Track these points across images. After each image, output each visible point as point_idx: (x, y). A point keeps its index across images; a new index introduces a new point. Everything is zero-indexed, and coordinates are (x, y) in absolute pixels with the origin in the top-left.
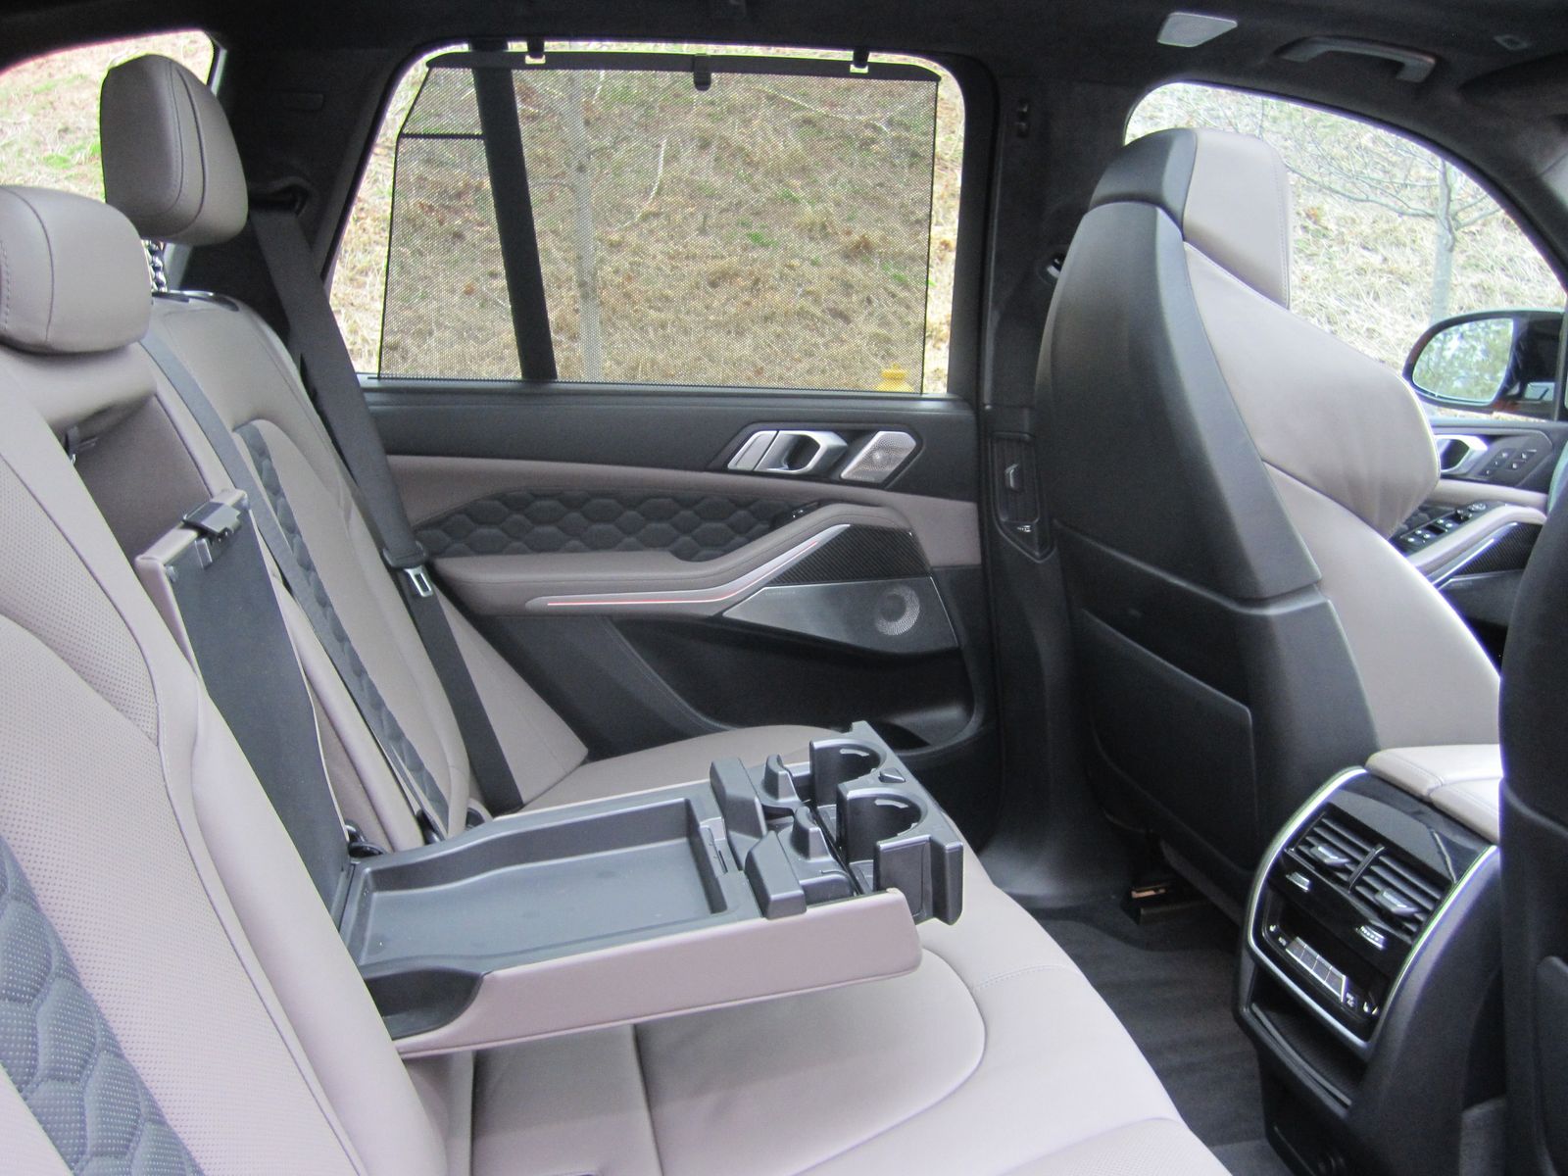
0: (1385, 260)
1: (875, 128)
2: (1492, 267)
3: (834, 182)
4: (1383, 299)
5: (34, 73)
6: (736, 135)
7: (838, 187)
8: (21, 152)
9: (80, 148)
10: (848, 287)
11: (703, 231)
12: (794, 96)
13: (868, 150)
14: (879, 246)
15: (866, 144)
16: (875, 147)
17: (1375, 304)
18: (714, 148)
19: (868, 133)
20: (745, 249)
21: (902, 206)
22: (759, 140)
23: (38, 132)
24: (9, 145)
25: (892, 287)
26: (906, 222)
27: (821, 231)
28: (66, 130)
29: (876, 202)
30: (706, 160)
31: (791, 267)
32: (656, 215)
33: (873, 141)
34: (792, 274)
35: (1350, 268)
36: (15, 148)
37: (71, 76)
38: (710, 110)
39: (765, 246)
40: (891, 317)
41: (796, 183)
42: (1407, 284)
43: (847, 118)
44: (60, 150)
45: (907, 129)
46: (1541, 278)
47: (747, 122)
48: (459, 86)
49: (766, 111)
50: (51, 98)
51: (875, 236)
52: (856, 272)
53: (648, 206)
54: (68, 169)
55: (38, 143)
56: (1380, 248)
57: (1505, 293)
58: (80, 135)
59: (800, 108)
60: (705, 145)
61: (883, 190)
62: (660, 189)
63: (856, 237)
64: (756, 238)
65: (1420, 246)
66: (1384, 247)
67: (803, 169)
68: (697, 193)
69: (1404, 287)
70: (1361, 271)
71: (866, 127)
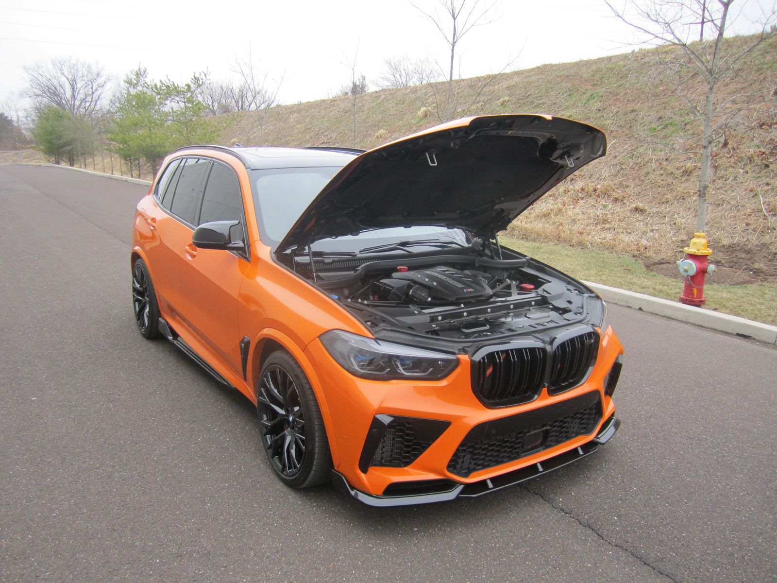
8: (645, 125)
9: (661, 125)
23: (653, 118)
24: (642, 123)
28: (660, 118)
44: (656, 125)
54: (654, 132)
55: (650, 123)
58: (664, 120)
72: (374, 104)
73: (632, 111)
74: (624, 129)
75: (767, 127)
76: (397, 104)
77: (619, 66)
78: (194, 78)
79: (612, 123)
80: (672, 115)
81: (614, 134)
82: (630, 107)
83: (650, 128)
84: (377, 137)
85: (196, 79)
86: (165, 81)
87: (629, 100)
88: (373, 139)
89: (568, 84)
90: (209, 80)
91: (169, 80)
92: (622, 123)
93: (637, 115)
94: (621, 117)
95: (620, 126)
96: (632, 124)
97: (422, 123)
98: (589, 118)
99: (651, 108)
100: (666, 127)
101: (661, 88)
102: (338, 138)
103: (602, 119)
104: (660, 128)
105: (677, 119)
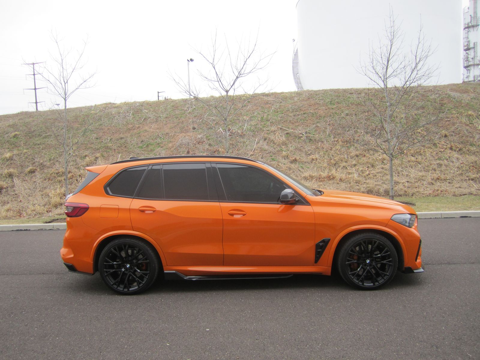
0: (417, 159)
1: (302, 134)
2: (444, 159)
3: (292, 147)
4: (414, 168)
5: (137, 130)
6: (272, 137)
7: (292, 148)
8: (134, 145)
10: (290, 169)
11: (262, 158)
12: (286, 128)
13: (300, 139)
14: (299, 160)
15: (300, 138)
16: (302, 138)
17: (411, 169)
18: (267, 140)
19: (301, 135)
20: (270, 162)
21: (306, 151)
22: (277, 138)
23: (137, 142)
24: (132, 144)
25: (300, 169)
26: (306, 154)
27: (287, 157)
28: (142, 141)
29: (300, 150)
30: (265, 143)
31: (279, 165)
32: (253, 155)
33: (302, 137)
34: (279, 167)
35: (407, 161)
36: (133, 145)
37: (143, 130)
38: (267, 132)
39: (274, 161)
40: (298, 175)
41: (283, 147)
42: (420, 164)
43: (297, 132)
44: (141, 145)
45: (310, 134)
46: (456, 161)
47: (275, 134)
48: (217, 129)
49: (280, 131)
50: (140, 135)
51: (298, 158)
52: (293, 165)
53: (251, 153)
55: (137, 144)
56: (416, 156)
57: (445, 165)
58: (145, 142)
59: (287, 130)
60: (265, 139)
61: (302, 148)
62: (255, 149)
63: (293, 158)
64: (273, 159)
65: (426, 155)
66: (417, 155)
67: (285, 144)
68: (262, 150)
69: (419, 165)
70: (409, 161)
71: (300, 134)
73: (121, 138)
74: (122, 148)
75: (201, 143)
77: (91, 114)
79: (113, 145)
80: (148, 140)
81: (117, 151)
82: (117, 136)
83: (139, 147)
87: (113, 133)
89: (61, 124)
92: (119, 145)
93: (126, 140)
94: (116, 142)
95: (119, 147)
96: (126, 145)
98: (93, 143)
99: (132, 136)
100: (147, 146)
101: (129, 126)
103: (103, 143)
104: (145, 146)
105: (151, 141)
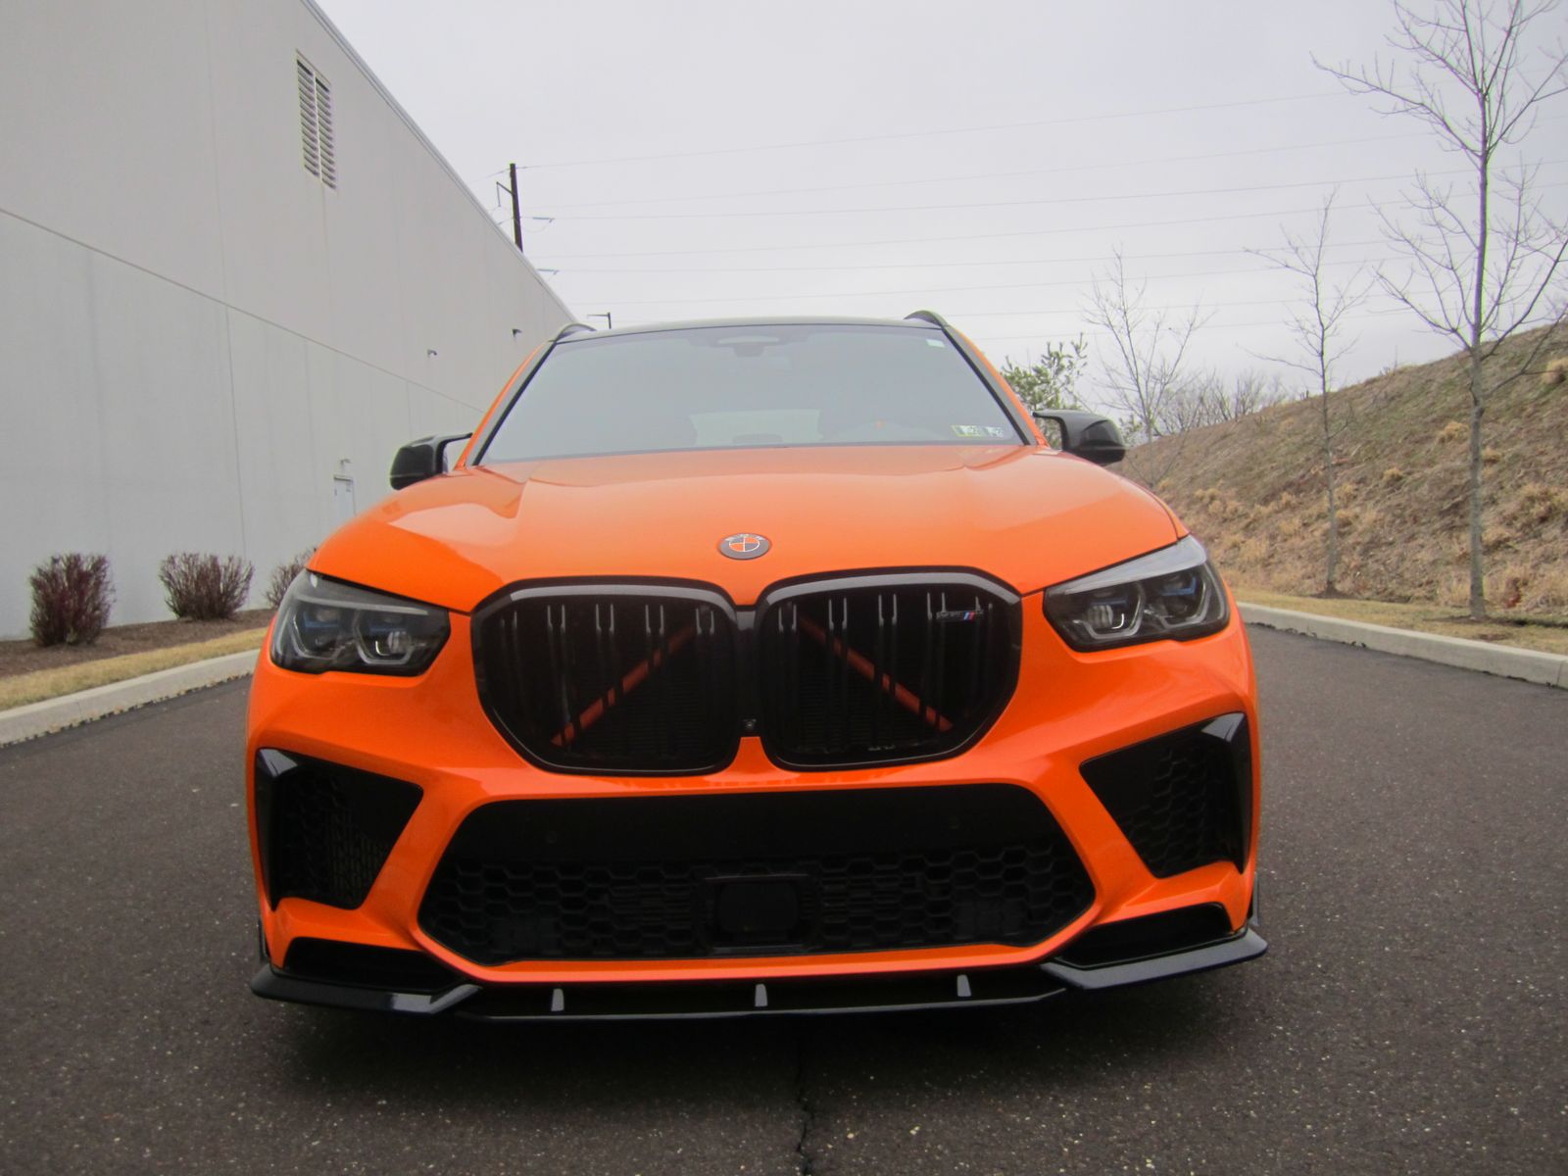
72: (1456, 374)
76: (1504, 367)
78: (1047, 355)
84: (1442, 441)
85: (1051, 355)
86: (1003, 368)
88: (1433, 445)
90: (1085, 357)
91: (1010, 366)
97: (1549, 396)
102: (1362, 453)
